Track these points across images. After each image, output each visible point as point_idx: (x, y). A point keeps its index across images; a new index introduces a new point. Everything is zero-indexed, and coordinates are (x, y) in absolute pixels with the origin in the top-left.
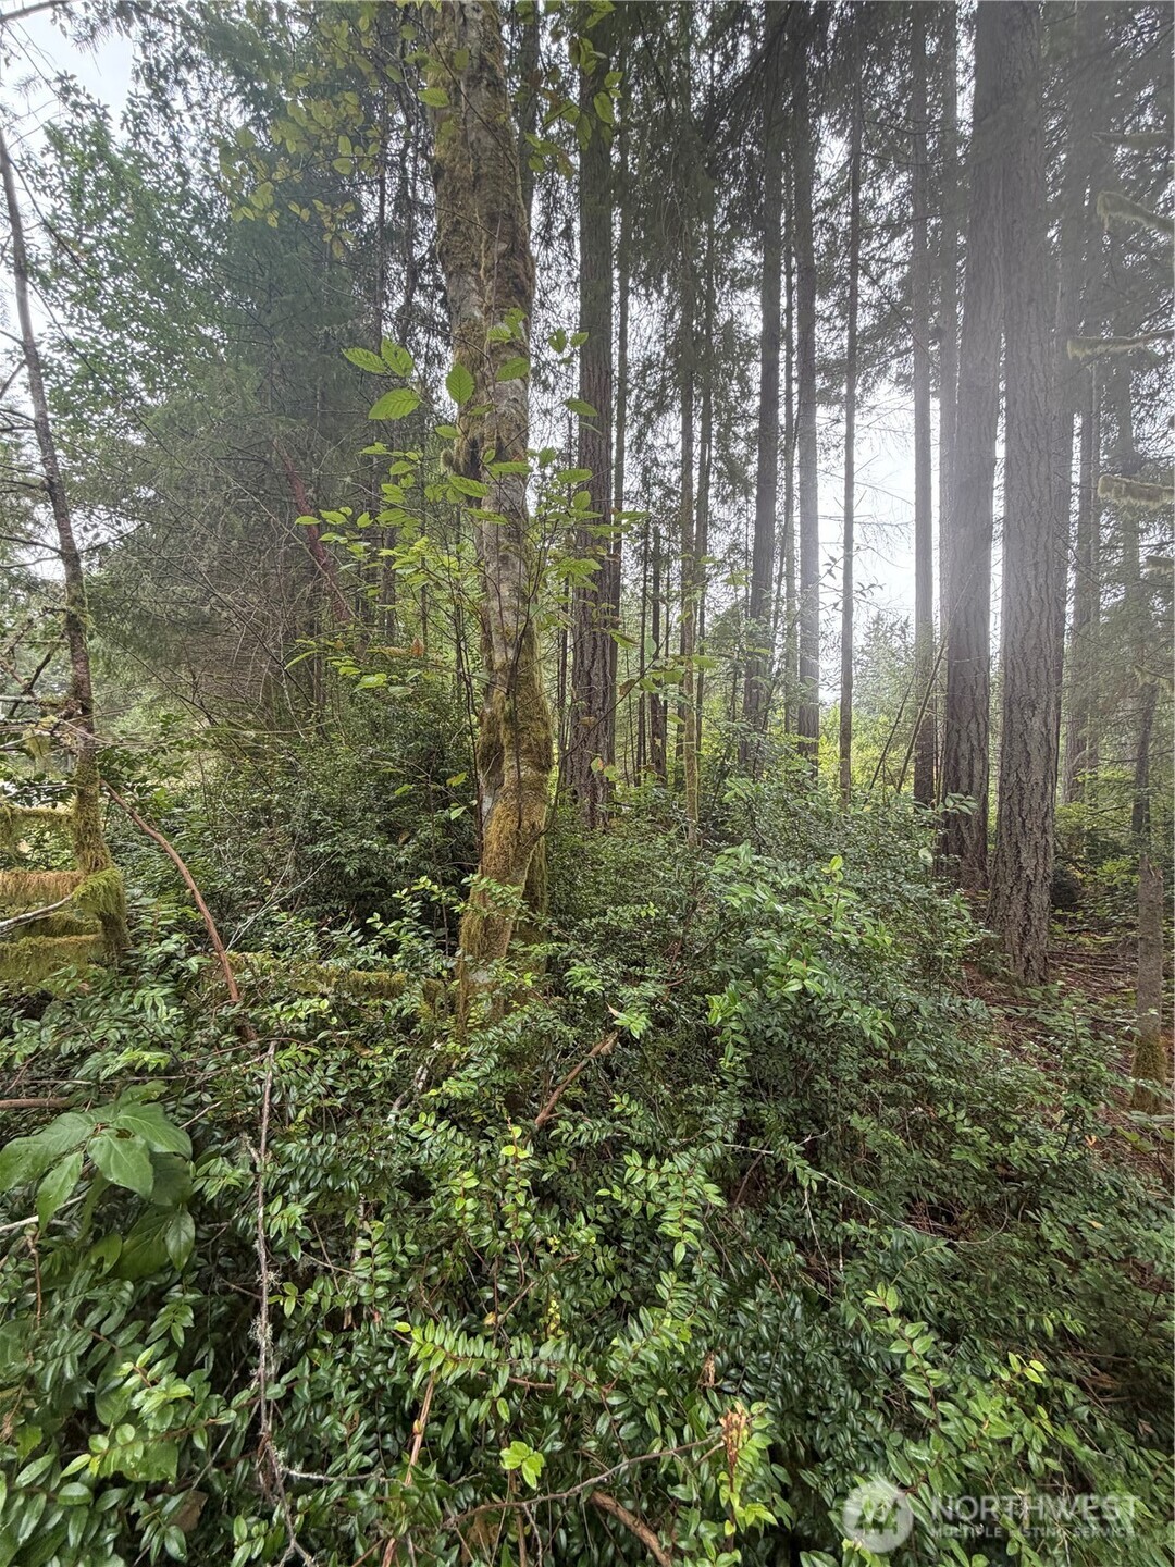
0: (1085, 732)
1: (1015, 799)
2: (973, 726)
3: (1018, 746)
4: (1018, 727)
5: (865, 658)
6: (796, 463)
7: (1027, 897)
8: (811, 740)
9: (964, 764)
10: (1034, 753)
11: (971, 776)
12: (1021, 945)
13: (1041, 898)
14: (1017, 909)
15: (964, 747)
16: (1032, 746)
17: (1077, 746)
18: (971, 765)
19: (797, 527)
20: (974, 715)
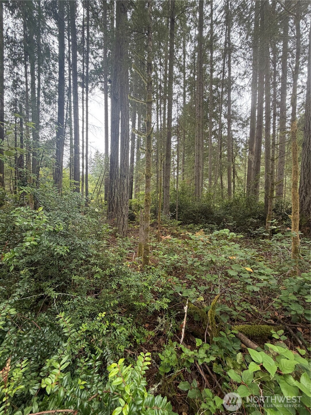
0: (138, 184)
1: (122, 197)
2: (115, 181)
3: (122, 186)
4: (122, 181)
5: (94, 162)
6: (72, 100)
7: (124, 219)
8: (77, 182)
9: (113, 189)
10: (125, 187)
11: (115, 192)
12: (122, 229)
13: (126, 219)
14: (122, 221)
15: (113, 185)
16: (125, 186)
17: (136, 186)
18: (115, 190)
19: (73, 120)
20: (115, 178)
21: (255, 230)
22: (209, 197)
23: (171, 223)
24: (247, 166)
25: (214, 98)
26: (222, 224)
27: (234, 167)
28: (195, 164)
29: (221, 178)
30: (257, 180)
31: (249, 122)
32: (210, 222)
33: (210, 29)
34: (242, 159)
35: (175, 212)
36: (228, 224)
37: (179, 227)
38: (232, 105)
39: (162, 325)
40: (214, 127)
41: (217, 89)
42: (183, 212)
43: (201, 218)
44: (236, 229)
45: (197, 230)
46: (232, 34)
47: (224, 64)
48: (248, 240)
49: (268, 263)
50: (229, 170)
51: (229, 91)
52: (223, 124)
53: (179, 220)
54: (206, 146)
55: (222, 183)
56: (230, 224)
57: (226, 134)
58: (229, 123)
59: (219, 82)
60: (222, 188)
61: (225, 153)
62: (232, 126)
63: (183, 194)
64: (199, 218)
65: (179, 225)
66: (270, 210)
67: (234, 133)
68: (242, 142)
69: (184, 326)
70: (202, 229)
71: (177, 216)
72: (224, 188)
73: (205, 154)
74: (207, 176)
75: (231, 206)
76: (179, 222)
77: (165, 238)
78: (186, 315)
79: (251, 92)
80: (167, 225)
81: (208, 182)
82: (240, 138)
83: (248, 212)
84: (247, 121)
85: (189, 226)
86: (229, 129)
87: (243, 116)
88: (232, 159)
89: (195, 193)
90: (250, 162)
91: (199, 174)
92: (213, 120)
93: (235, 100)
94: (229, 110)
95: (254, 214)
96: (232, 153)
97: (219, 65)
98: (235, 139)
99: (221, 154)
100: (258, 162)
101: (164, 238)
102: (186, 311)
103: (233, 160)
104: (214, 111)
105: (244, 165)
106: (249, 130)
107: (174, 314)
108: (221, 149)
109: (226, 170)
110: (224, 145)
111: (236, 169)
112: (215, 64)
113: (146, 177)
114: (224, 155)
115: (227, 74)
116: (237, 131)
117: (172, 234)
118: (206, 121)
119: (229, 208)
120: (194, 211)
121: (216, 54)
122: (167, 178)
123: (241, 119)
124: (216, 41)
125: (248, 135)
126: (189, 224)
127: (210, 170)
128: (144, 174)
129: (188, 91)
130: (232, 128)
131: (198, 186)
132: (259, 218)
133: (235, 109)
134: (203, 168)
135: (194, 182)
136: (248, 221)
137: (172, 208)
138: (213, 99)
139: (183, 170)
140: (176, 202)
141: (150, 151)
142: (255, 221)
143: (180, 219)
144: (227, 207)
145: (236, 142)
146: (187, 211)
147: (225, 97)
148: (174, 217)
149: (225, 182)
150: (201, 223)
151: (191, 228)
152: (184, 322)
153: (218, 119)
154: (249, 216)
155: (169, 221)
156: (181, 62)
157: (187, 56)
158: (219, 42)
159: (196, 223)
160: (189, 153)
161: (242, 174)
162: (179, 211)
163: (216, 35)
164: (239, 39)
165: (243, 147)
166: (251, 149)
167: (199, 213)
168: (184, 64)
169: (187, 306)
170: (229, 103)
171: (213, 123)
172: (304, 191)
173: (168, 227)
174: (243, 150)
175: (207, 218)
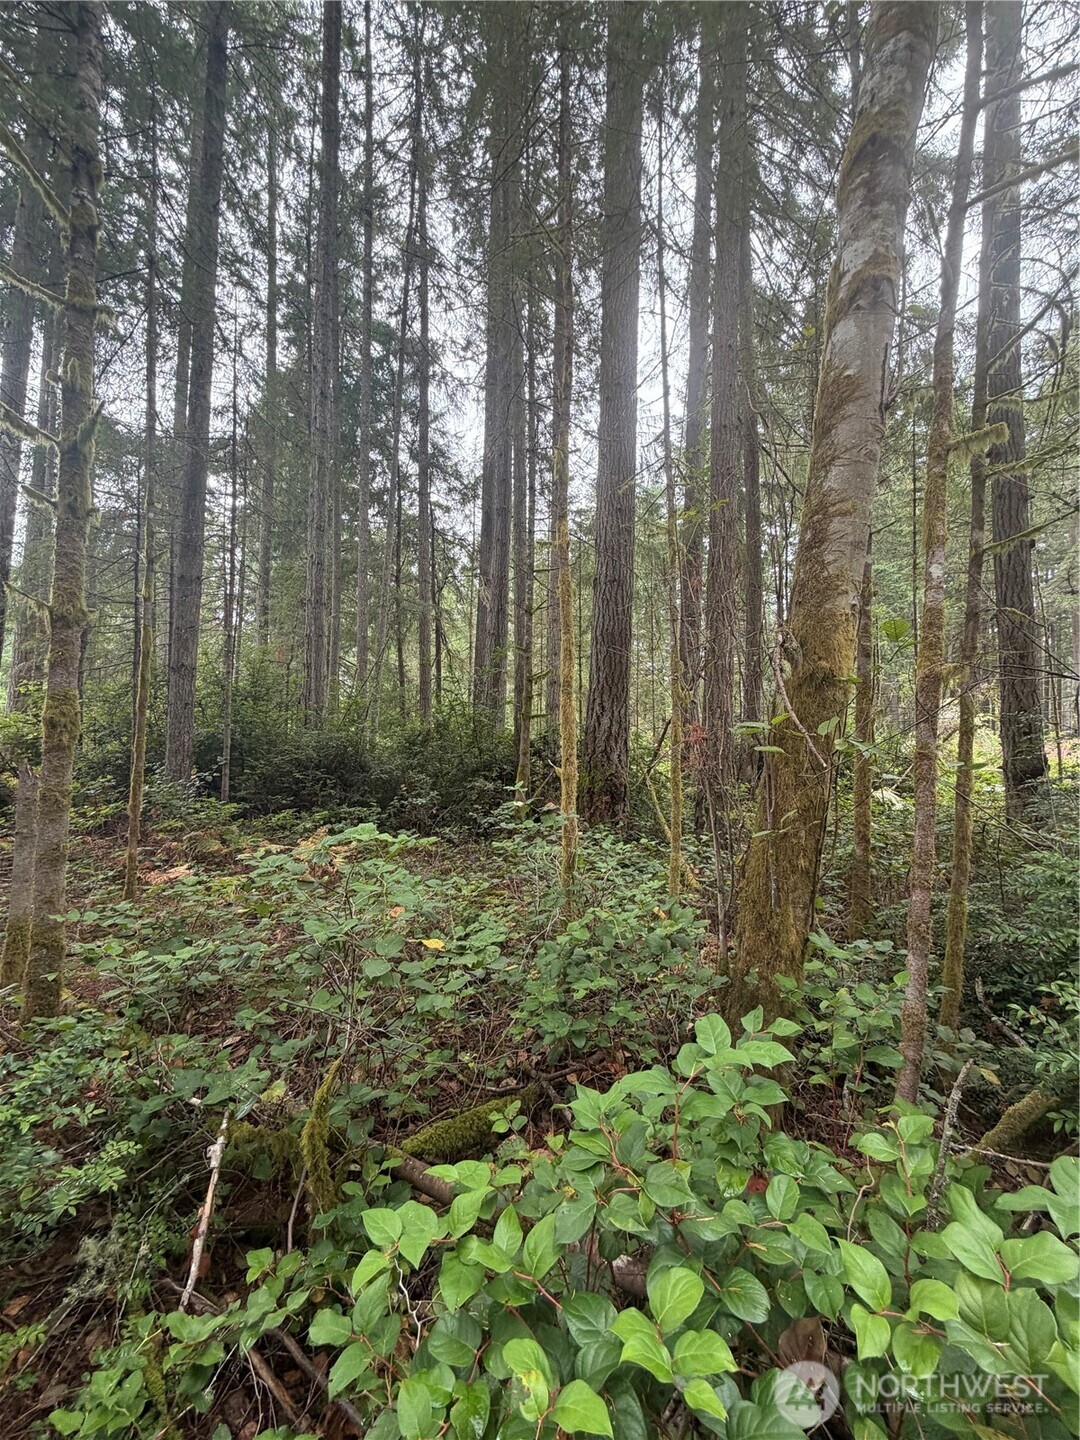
21: (487, 814)
22: (357, 711)
23: (197, 811)
24: (474, 621)
25: (377, 385)
26: (395, 802)
27: (437, 620)
28: (307, 593)
29: (400, 650)
30: (497, 666)
31: (480, 492)
32: (357, 797)
33: (363, 159)
34: (460, 598)
35: (219, 770)
36: (415, 801)
37: (234, 828)
38: (433, 426)
39: (100, 1271)
40: (378, 479)
41: (385, 358)
42: (253, 768)
43: (325, 785)
44: (437, 816)
45: (306, 830)
46: (429, 210)
47: (405, 291)
48: (472, 846)
49: (512, 908)
50: (424, 625)
51: (423, 379)
52: (406, 477)
53: (232, 799)
54: (352, 536)
55: (401, 666)
56: (420, 801)
57: (415, 511)
58: (425, 477)
59: (392, 339)
60: (402, 683)
61: (414, 570)
62: (433, 489)
63: (256, 699)
64: (317, 787)
65: (234, 818)
66: (525, 754)
67: (438, 513)
68: (462, 546)
69: (203, 1227)
70: (325, 828)
71: (226, 783)
72: (410, 682)
73: (347, 561)
74: (352, 638)
75: (425, 742)
76: (232, 807)
77: (165, 877)
78: (215, 1177)
79: (484, 404)
80: (179, 824)
81: (354, 660)
82: (455, 534)
83: (471, 761)
84: (474, 488)
85: (275, 819)
86: (423, 494)
87: (464, 470)
88: (434, 595)
89: (307, 699)
90: (481, 608)
91: (320, 628)
92: (374, 455)
93: (442, 415)
94: (424, 438)
95: (488, 767)
96: (435, 576)
97: (392, 285)
98: (442, 533)
99: (399, 571)
100: (501, 612)
101: (157, 879)
102: (214, 1163)
103: (436, 595)
104: (380, 426)
105: (467, 617)
106: (479, 515)
107: (163, 1194)
108: (398, 557)
109: (416, 624)
110: (408, 544)
111: (446, 626)
112: (379, 277)
113: (53, 622)
114: (410, 578)
115: (417, 326)
116: (447, 510)
117: (202, 859)
118: (349, 451)
119: (416, 748)
120: (299, 764)
121: (385, 249)
122: (184, 634)
123: (458, 476)
124: (383, 206)
125: (479, 528)
126: (275, 812)
127: (362, 622)
128: (40, 606)
129: (284, 327)
130: (434, 498)
131: (318, 670)
132: (500, 777)
133: (441, 442)
134: (338, 611)
135: (302, 655)
136: (472, 788)
137: (205, 754)
138: (373, 388)
139: (265, 610)
140: (225, 730)
141: (81, 513)
142: (490, 786)
143: (243, 793)
144: (412, 745)
145: (445, 541)
146: (270, 763)
147: (412, 393)
148: (212, 788)
149: (413, 665)
150: (323, 806)
151: (283, 828)
152: (206, 1210)
153: (391, 454)
154: (475, 772)
155: (186, 804)
156: (260, 212)
157: (281, 205)
158: (393, 213)
159: (303, 804)
160: (291, 549)
161: (460, 643)
162: (238, 762)
163: (383, 189)
164: (451, 238)
165: (465, 560)
166: (484, 573)
167: (317, 767)
168: (272, 227)
169: (221, 1140)
170: (422, 415)
171: (374, 464)
172: (598, 701)
173: (182, 829)
174: (464, 568)
175: (346, 786)
